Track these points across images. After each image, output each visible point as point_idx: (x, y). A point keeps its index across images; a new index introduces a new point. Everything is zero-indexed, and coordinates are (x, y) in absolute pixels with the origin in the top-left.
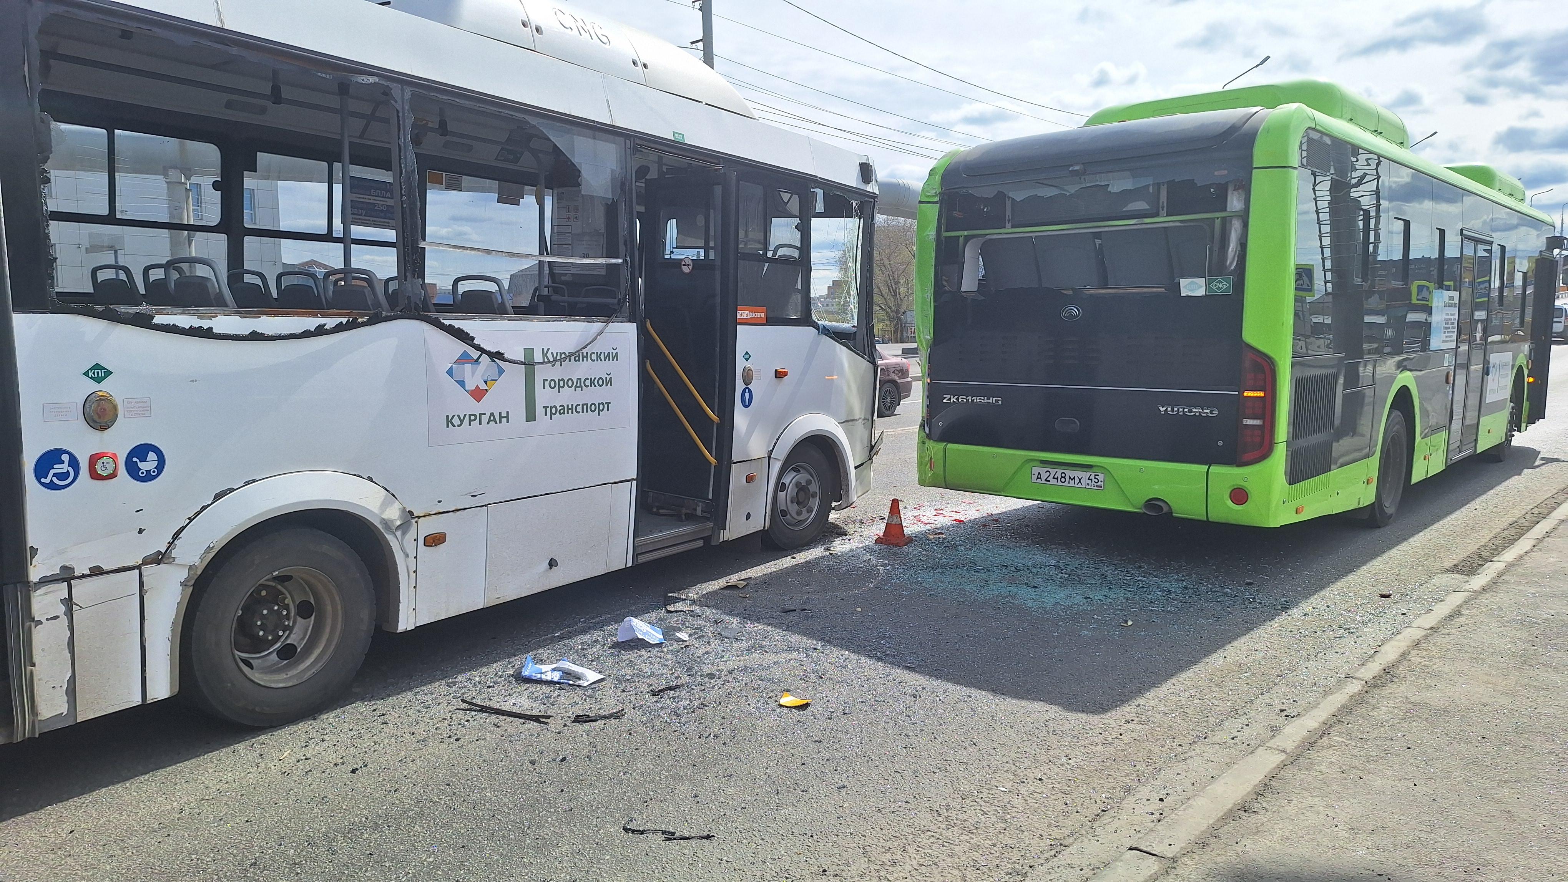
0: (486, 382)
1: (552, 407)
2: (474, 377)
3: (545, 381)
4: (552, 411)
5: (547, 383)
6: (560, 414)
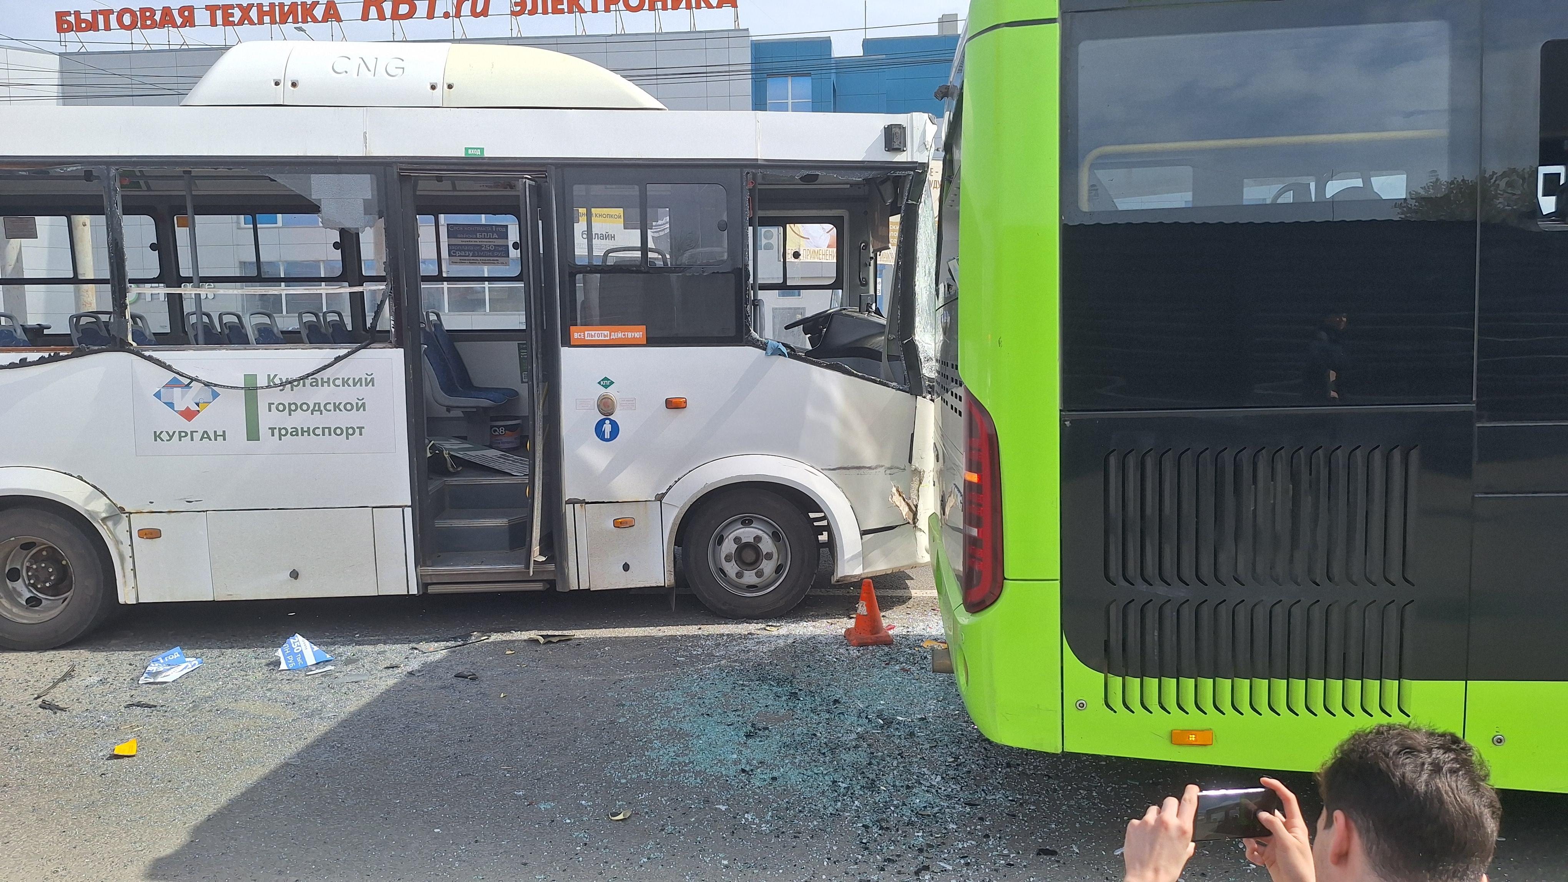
0: (198, 404)
2: (184, 399)
3: (270, 404)
4: (281, 433)
5: (273, 407)
6: (292, 435)
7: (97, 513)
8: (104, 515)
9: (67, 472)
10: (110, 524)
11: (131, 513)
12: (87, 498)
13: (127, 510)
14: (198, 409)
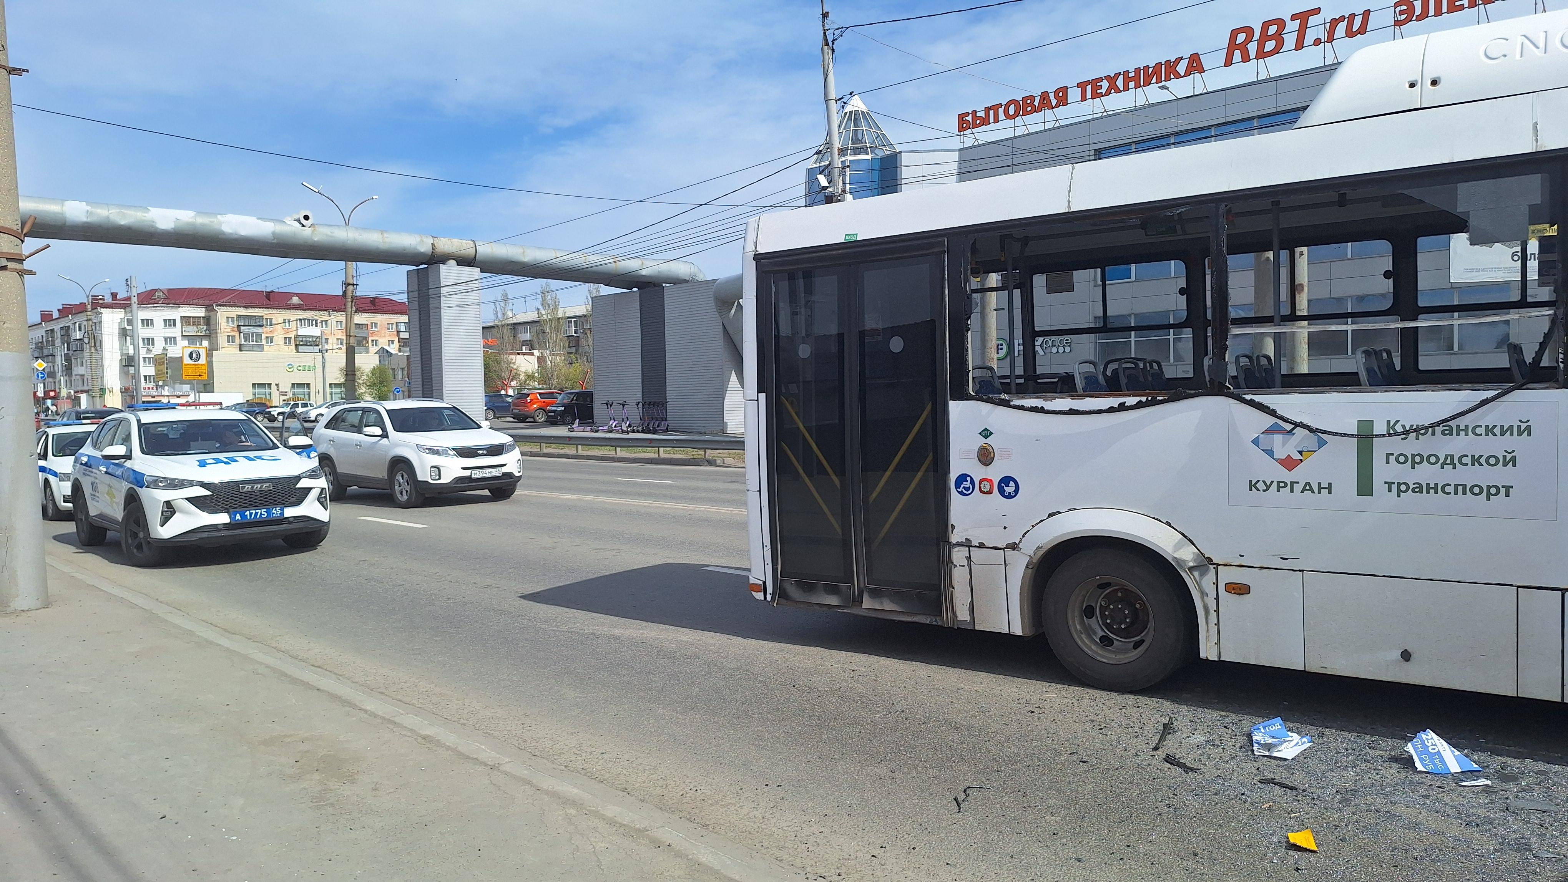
0: (1301, 453)
1: (1399, 484)
2: (1284, 447)
3: (1388, 455)
5: (1392, 458)
7: (1184, 561)
8: (1191, 564)
9: (1156, 517)
10: (1196, 574)
11: (1218, 565)
12: (1175, 546)
13: (1215, 561)
14: (1301, 458)
